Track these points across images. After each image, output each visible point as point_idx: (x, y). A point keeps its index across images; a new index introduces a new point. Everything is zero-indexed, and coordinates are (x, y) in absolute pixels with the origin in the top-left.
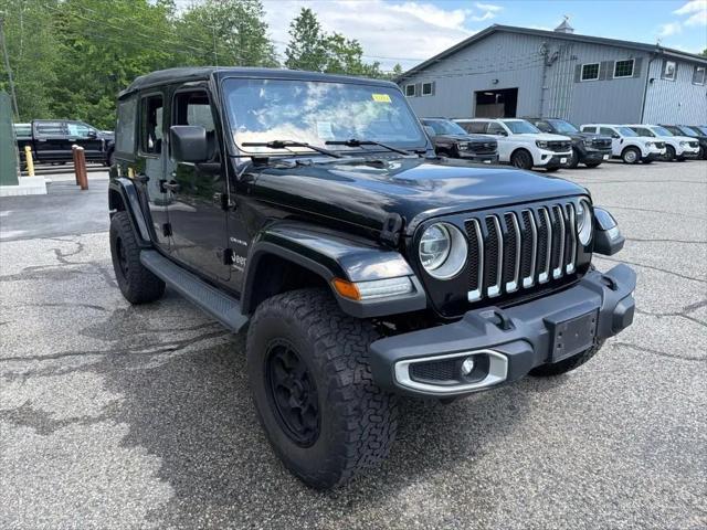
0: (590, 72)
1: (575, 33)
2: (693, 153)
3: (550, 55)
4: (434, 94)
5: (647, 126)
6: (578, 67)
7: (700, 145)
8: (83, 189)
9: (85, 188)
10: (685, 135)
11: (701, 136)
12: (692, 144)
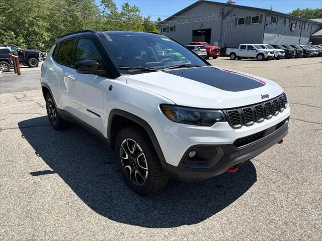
0: (241, 21)
1: (235, 4)
2: (282, 56)
3: (224, 14)
4: (175, 31)
5: (264, 45)
6: (236, 19)
7: (285, 53)
8: (18, 74)
9: (19, 74)
10: (279, 48)
11: (286, 49)
12: (281, 52)
